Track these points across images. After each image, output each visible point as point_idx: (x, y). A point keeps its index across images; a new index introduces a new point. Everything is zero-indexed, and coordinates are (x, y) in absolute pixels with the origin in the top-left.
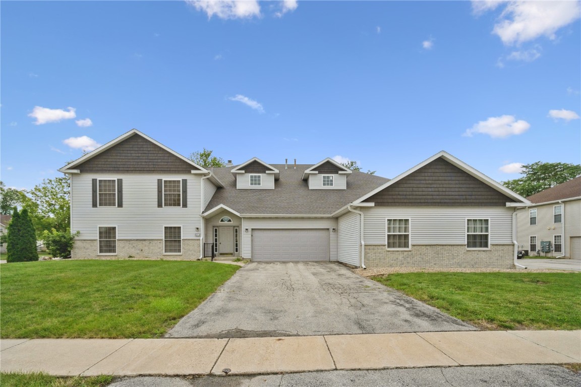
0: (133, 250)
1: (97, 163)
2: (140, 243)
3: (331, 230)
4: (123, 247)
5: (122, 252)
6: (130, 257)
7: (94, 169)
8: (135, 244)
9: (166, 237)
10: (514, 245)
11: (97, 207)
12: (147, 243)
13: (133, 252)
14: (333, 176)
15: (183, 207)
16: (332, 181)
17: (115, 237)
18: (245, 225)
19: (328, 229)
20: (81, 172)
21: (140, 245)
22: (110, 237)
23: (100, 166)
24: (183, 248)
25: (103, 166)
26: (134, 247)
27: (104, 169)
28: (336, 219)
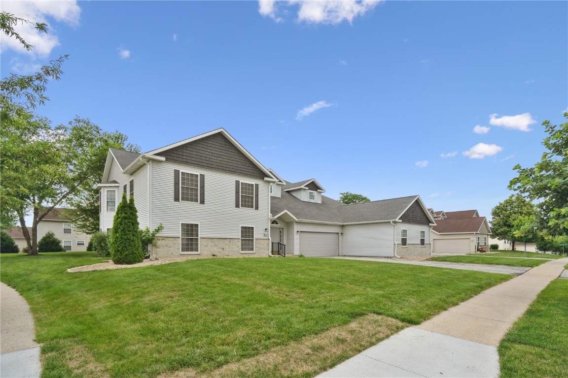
0: (215, 248)
1: (181, 153)
2: (221, 241)
3: (340, 234)
4: (207, 246)
5: (204, 250)
6: (214, 255)
7: (179, 159)
8: (217, 242)
9: (242, 236)
10: (430, 244)
11: (179, 201)
12: (227, 241)
13: (216, 251)
14: (315, 193)
15: (255, 209)
16: (314, 196)
17: (197, 235)
18: (296, 228)
19: (338, 233)
20: (166, 160)
21: (222, 244)
22: (192, 235)
23: (185, 157)
24: (256, 247)
25: (188, 158)
26: (216, 245)
27: (189, 161)
28: (343, 226)
